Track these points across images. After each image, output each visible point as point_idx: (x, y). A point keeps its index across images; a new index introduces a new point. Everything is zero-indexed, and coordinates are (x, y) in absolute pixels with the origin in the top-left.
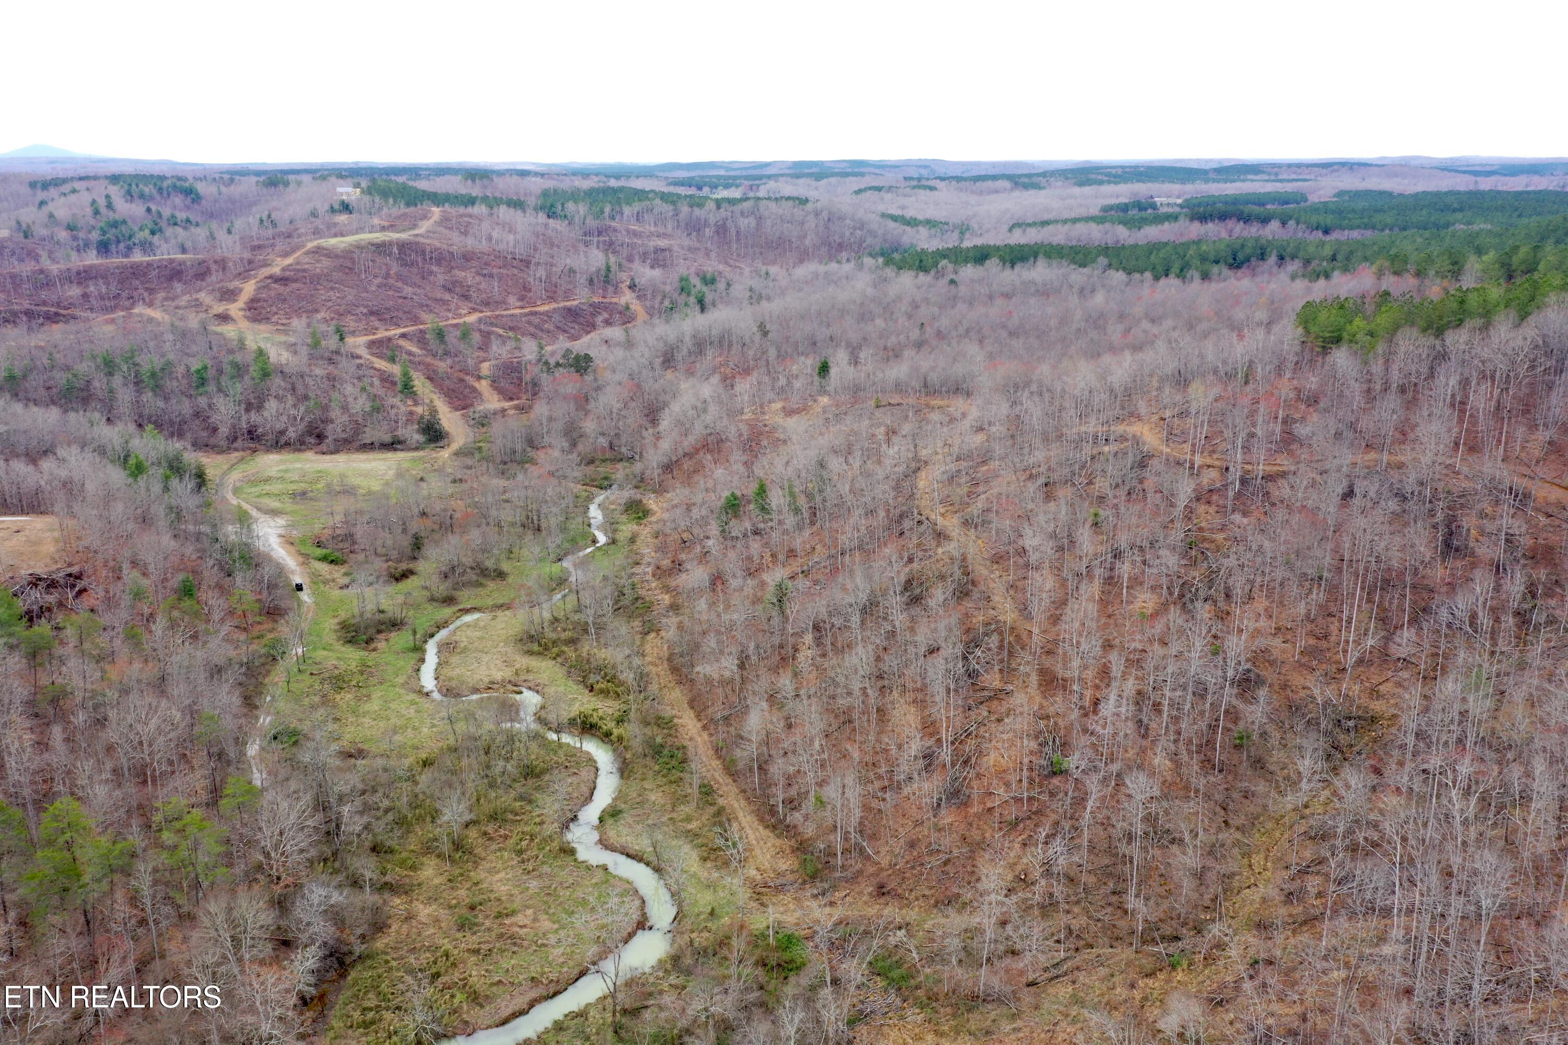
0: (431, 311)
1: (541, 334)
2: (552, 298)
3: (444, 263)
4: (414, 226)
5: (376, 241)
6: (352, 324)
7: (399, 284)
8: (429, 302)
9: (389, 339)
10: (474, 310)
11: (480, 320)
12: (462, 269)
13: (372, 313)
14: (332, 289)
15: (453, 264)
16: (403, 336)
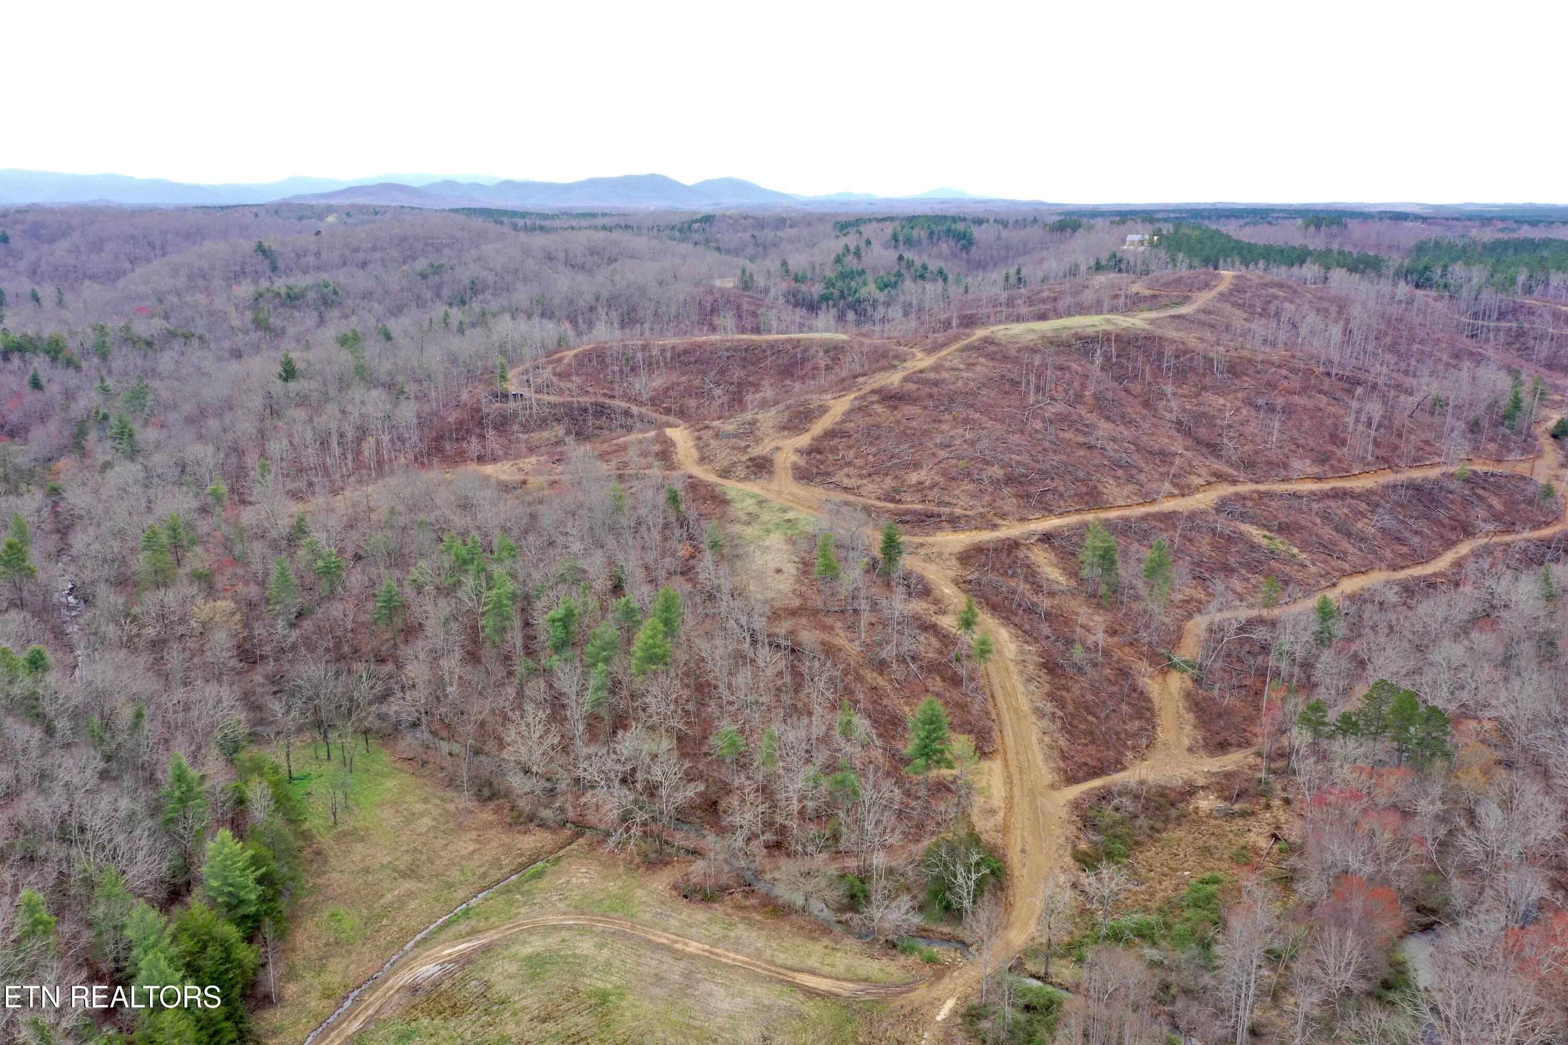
0: (1130, 479)
1: (1345, 545)
2: (1387, 462)
3: (1192, 378)
4: (1186, 300)
5: (1091, 332)
6: (964, 500)
7: (1091, 418)
8: (1137, 459)
9: (1013, 545)
10: (1221, 477)
11: (1222, 506)
12: (1220, 390)
13: (1010, 480)
14: (966, 421)
15: (1208, 381)
16: (1047, 538)
